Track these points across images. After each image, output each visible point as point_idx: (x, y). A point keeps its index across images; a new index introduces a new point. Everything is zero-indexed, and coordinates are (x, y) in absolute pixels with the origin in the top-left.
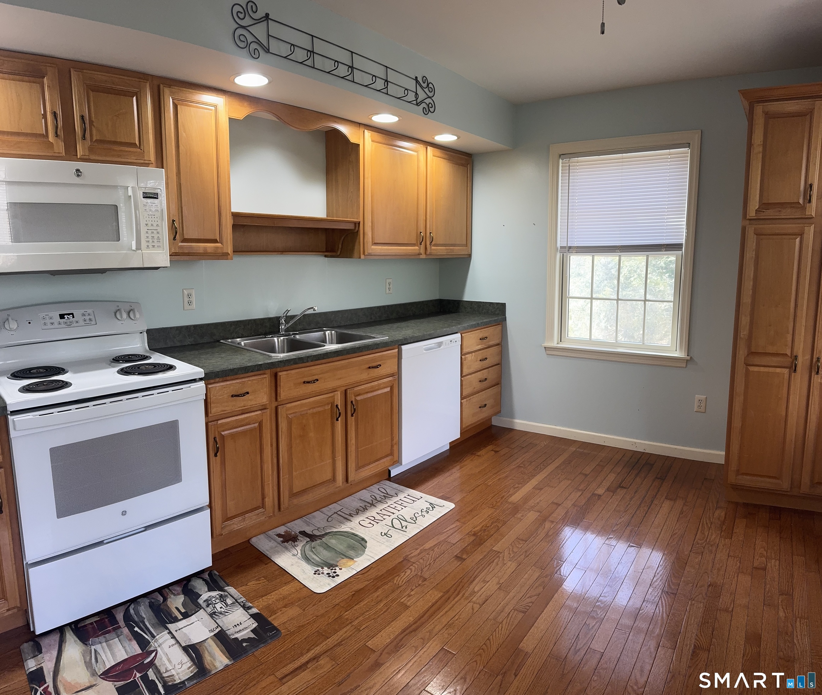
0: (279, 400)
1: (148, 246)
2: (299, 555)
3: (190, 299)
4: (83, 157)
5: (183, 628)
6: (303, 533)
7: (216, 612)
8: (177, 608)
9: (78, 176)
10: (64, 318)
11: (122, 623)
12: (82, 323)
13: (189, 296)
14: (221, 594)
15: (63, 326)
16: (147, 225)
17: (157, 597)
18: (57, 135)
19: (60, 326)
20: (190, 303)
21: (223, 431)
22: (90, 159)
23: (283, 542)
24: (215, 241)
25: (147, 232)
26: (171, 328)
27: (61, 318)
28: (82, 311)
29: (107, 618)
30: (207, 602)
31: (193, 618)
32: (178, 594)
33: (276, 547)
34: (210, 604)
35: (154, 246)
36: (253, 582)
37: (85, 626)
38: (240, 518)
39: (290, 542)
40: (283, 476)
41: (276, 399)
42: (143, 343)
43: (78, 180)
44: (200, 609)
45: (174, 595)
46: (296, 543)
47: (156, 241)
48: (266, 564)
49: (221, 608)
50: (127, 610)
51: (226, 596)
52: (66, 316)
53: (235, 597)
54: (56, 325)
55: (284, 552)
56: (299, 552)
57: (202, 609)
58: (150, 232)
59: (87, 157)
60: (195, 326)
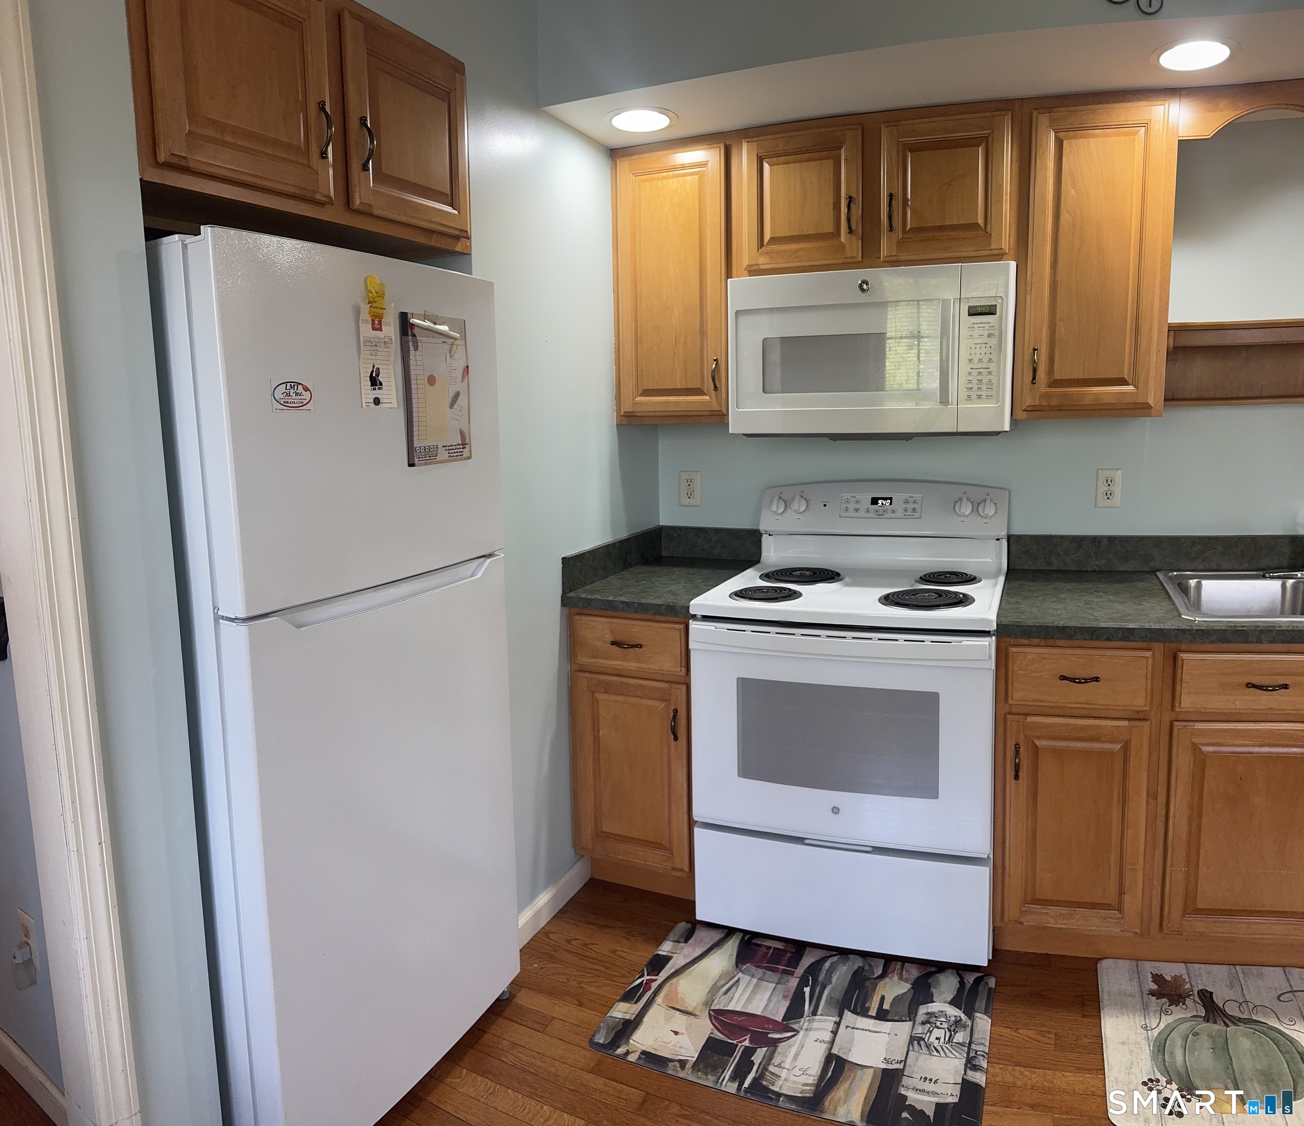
0: (1177, 709)
1: (969, 397)
2: (1156, 1032)
3: (1111, 488)
4: (888, 259)
5: (859, 1029)
6: (1206, 998)
7: (923, 1039)
8: (883, 998)
9: (863, 290)
10: (877, 503)
11: (800, 971)
12: (900, 513)
13: (1109, 482)
14: (961, 1020)
15: (872, 515)
16: (970, 360)
17: (876, 966)
18: (851, 231)
19: (868, 515)
20: (1109, 495)
21: (1038, 738)
22: (899, 261)
23: (1152, 993)
24: (1123, 382)
25: (970, 374)
26: (1062, 537)
27: (872, 504)
28: (907, 496)
29: (792, 953)
30: (931, 1017)
31: (887, 1026)
32: (906, 981)
33: (1131, 995)
34: (930, 1023)
35: (979, 397)
36: (1032, 1034)
37: (760, 946)
38: (1064, 911)
39: (1165, 1000)
40: (1172, 866)
41: (1173, 708)
42: (999, 556)
43: (863, 298)
44: (910, 1020)
45: (901, 978)
46: (1173, 1007)
47: (984, 387)
48: (1084, 1016)
49: (937, 1039)
50: (823, 960)
51: (965, 1026)
52: (880, 502)
53: (975, 1036)
54: (862, 513)
55: (1134, 1012)
56: (1162, 1026)
57: (912, 1023)
58: (975, 372)
59: (894, 258)
60: (1111, 539)
